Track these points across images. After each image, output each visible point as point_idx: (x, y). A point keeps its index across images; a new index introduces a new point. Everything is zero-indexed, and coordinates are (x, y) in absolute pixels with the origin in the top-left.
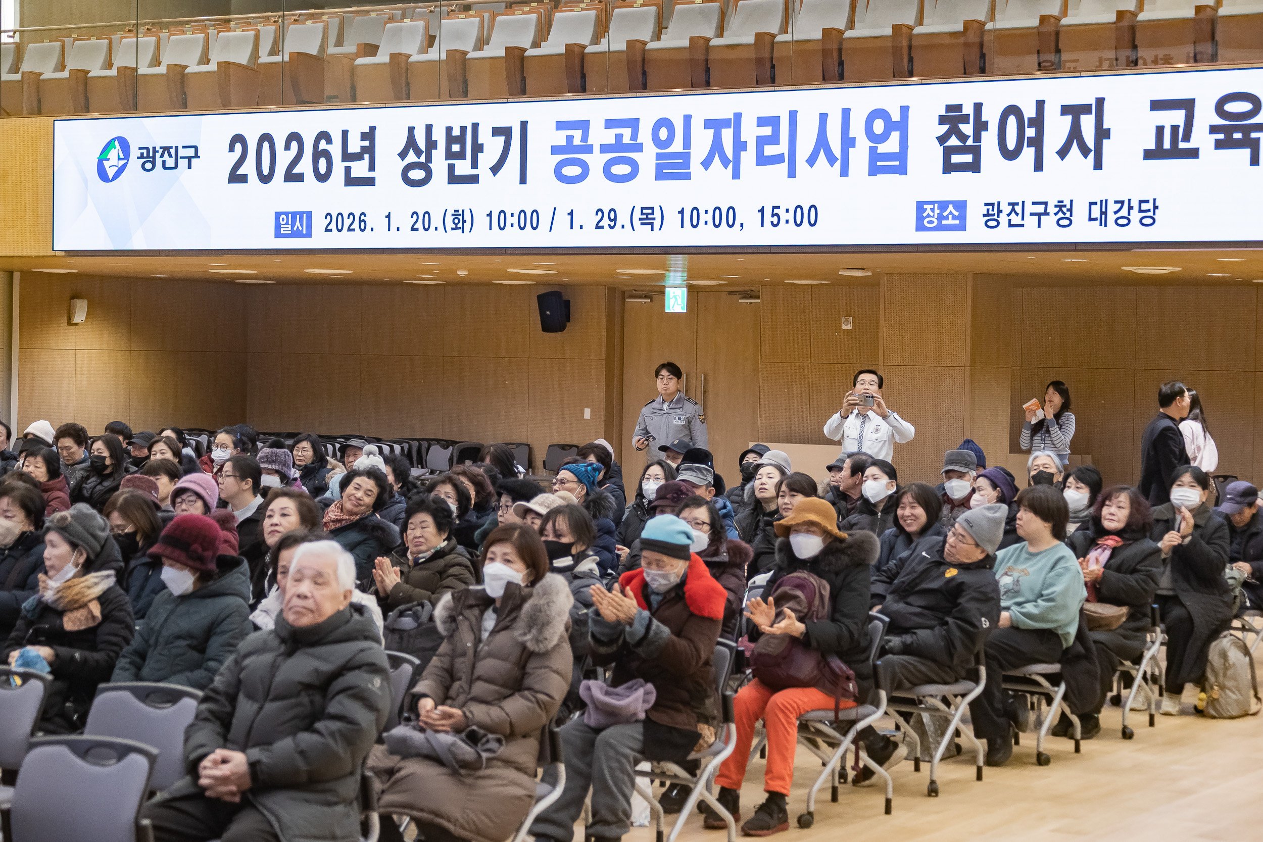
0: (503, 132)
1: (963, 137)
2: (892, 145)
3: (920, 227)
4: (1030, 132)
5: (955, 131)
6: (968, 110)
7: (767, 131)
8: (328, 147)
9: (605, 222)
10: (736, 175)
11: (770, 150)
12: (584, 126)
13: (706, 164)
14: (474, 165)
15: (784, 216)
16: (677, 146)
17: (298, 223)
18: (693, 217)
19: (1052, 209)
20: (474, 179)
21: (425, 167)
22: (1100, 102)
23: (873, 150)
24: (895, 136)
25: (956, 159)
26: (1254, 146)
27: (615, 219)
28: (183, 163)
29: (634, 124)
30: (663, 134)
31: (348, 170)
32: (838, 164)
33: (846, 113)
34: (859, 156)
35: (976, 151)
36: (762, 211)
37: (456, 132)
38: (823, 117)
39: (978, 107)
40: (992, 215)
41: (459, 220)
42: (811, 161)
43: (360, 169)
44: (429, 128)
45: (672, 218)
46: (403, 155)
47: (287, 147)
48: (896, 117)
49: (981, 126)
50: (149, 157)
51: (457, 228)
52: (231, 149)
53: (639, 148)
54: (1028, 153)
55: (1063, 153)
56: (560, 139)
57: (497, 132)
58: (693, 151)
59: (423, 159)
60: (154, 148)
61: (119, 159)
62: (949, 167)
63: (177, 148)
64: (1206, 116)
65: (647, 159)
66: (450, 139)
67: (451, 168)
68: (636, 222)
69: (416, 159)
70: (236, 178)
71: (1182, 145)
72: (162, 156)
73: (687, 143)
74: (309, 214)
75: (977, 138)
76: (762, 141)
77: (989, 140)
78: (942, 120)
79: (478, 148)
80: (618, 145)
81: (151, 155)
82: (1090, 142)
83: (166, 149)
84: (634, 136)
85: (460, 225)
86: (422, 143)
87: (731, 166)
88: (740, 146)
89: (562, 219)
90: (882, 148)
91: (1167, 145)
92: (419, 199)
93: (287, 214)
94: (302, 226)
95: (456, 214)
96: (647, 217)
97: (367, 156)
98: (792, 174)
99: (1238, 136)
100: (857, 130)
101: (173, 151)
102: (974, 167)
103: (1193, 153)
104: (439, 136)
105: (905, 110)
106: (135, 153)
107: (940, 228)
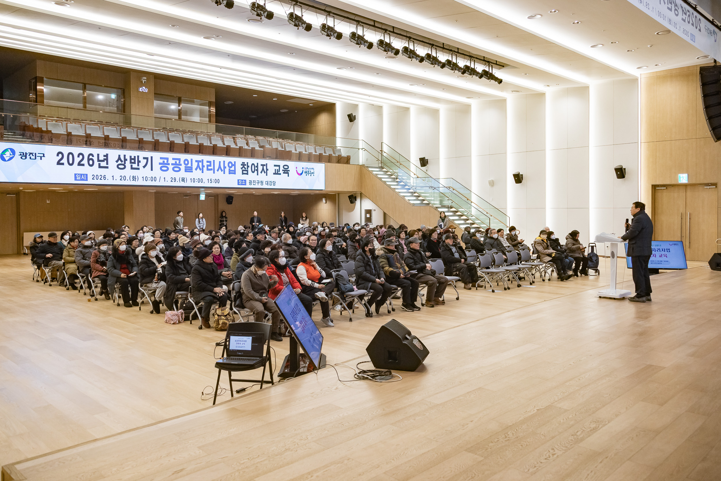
1: (245, 168)
2: (233, 169)
3: (238, 184)
4: (256, 168)
5: (244, 167)
6: (246, 163)
7: (209, 164)
8: (93, 158)
9: (173, 180)
10: (203, 172)
11: (209, 168)
12: (167, 159)
13: (196, 169)
14: (138, 165)
15: (213, 181)
16: (189, 165)
17: (83, 177)
19: (260, 182)
20: (138, 169)
21: (124, 165)
22: (267, 164)
23: (229, 169)
24: (233, 167)
25: (244, 172)
26: (288, 173)
28: (38, 158)
29: (179, 160)
30: (186, 162)
31: (99, 164)
32: (223, 171)
33: (224, 161)
34: (227, 170)
35: (247, 171)
36: (208, 180)
37: (133, 157)
39: (247, 163)
40: (250, 182)
41: (134, 178)
42: (218, 170)
43: (103, 164)
44: (125, 156)
45: (189, 180)
46: (117, 161)
47: (78, 156)
50: (24, 155)
52: (58, 155)
53: (181, 165)
54: (256, 172)
56: (161, 161)
57: (144, 158)
58: (193, 166)
59: (123, 163)
60: (26, 153)
61: (10, 155)
62: (243, 174)
64: (282, 168)
65: (183, 167)
66: (131, 159)
67: (132, 166)
69: (121, 163)
70: (59, 163)
71: (279, 173)
72: (29, 155)
74: (87, 175)
75: (248, 169)
76: (208, 166)
77: (249, 169)
78: (242, 165)
79: (139, 162)
80: (176, 164)
81: (25, 154)
82: (265, 171)
84: (179, 162)
85: (135, 179)
86: (123, 159)
88: (203, 166)
89: (162, 179)
90: (231, 169)
91: (276, 172)
92: (123, 173)
93: (79, 174)
95: (133, 177)
96: (183, 180)
97: (105, 161)
99: (286, 172)
101: (34, 154)
102: (247, 174)
103: (280, 174)
104: (128, 158)
105: (235, 162)
106: (17, 153)
107: (242, 185)
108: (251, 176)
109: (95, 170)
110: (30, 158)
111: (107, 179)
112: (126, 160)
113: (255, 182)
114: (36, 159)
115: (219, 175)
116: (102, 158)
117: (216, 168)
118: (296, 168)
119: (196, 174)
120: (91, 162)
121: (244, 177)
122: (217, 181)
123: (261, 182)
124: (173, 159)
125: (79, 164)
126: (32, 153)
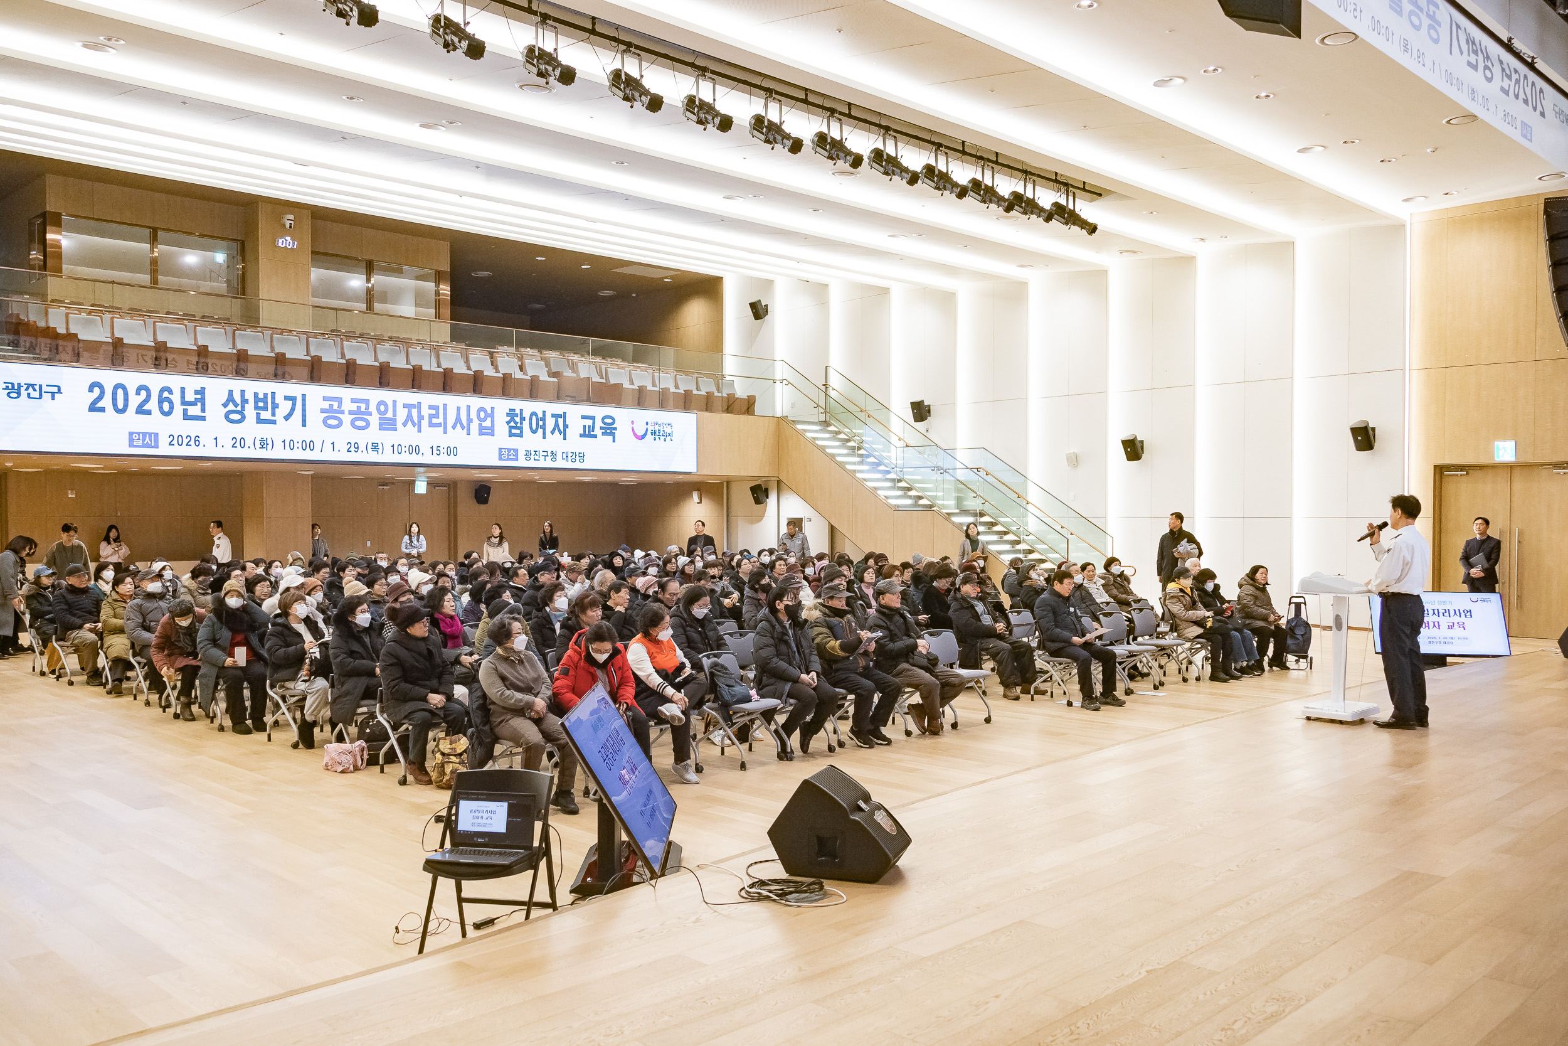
0: (293, 399)
1: (516, 423)
2: (488, 423)
5: (512, 419)
7: (433, 412)
9: (352, 449)
14: (273, 414)
17: (147, 439)
18: (398, 449)
19: (549, 454)
20: (274, 422)
21: (241, 413)
22: (565, 413)
24: (489, 419)
25: (514, 431)
27: (358, 448)
29: (367, 402)
31: (185, 411)
32: (465, 429)
34: (474, 426)
35: (521, 428)
36: (432, 448)
38: (459, 409)
39: (521, 411)
41: (264, 443)
46: (225, 405)
47: (138, 393)
48: (489, 411)
49: (523, 419)
51: (262, 448)
52: (91, 390)
54: (540, 431)
55: (553, 432)
56: (326, 405)
57: (287, 398)
59: (239, 408)
63: (40, 386)
65: (374, 419)
67: (258, 415)
68: (370, 450)
69: (234, 408)
70: (93, 408)
71: (592, 433)
72: (27, 389)
73: (395, 414)
74: (156, 435)
76: (431, 417)
78: (508, 415)
80: (358, 411)
81: (16, 388)
82: (562, 429)
83: (29, 386)
84: (367, 408)
85: (265, 446)
87: (417, 426)
88: (421, 417)
89: (328, 446)
91: (587, 433)
93: (138, 433)
94: (151, 441)
95: (262, 440)
96: (375, 447)
97: (199, 404)
98: (445, 432)
99: (608, 431)
100: (473, 415)
103: (595, 436)
104: (249, 396)
108: (530, 441)
109: (176, 424)
110: (29, 395)
111: (201, 445)
112: (247, 401)
113: (537, 453)
114: (41, 397)
115: (456, 437)
116: (190, 396)
117: (451, 422)
118: (633, 422)
119: (405, 435)
120: (166, 407)
121: (514, 443)
122: (453, 451)
123: (552, 453)
124: (353, 400)
125: (140, 410)
126: (33, 386)
